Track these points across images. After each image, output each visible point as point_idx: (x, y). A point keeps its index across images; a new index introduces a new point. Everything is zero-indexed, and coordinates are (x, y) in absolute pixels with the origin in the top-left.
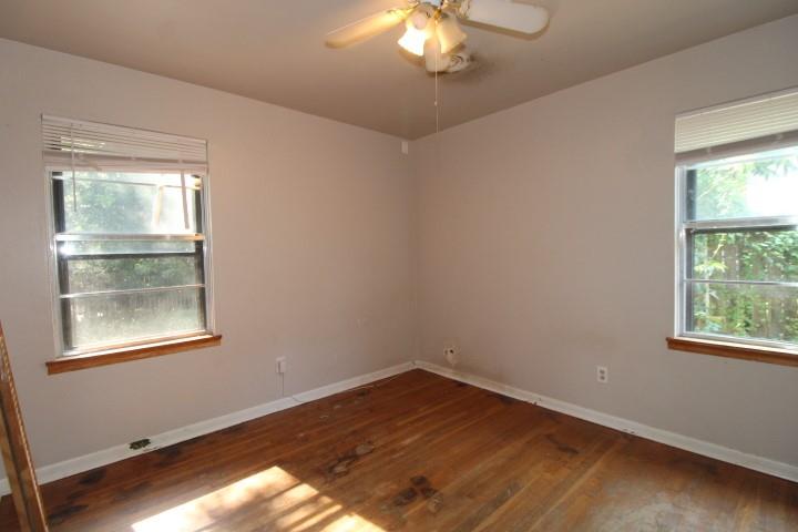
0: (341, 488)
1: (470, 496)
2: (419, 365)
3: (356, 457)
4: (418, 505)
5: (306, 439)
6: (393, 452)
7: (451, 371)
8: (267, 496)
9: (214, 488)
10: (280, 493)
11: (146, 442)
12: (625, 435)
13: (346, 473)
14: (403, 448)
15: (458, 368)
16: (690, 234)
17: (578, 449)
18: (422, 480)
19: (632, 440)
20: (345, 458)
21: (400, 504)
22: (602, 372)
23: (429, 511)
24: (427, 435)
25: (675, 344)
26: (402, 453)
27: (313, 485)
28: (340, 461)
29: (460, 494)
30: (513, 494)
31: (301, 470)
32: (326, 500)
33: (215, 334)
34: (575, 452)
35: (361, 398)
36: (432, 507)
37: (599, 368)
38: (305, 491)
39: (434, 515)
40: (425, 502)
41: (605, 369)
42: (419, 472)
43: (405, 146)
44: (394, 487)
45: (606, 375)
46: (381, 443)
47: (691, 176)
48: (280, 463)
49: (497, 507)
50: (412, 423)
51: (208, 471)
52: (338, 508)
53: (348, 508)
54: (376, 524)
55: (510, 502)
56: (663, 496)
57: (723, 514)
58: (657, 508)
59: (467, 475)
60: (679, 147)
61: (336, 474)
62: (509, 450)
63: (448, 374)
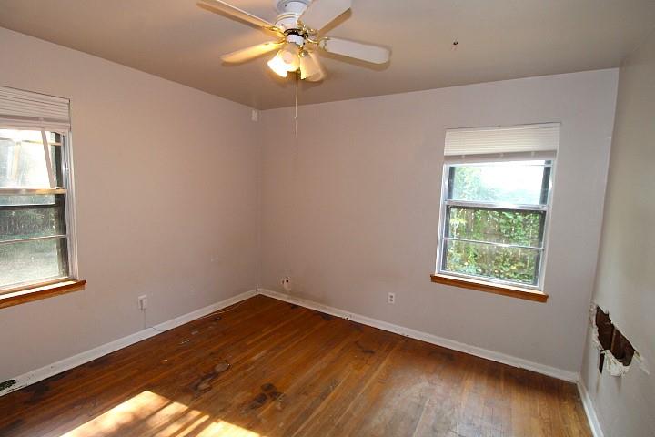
0: (206, 401)
1: (306, 394)
2: (261, 291)
3: (216, 375)
4: (269, 406)
5: (170, 364)
6: (246, 367)
7: (286, 296)
8: (143, 417)
9: (91, 417)
10: (155, 413)
11: (12, 382)
12: (403, 337)
13: (210, 388)
14: (252, 363)
15: (292, 294)
16: (448, 208)
17: (374, 350)
18: (270, 386)
19: (407, 340)
20: (207, 377)
21: (254, 407)
22: (392, 297)
23: (277, 410)
24: (271, 351)
25: (435, 279)
26: (253, 367)
27: (182, 402)
28: (203, 379)
29: (298, 394)
30: (333, 388)
31: (170, 391)
32: (195, 413)
33: (79, 279)
34: (372, 353)
35: (214, 323)
36: (279, 406)
37: (390, 294)
38: (176, 408)
39: (281, 411)
40: (273, 403)
41: (393, 294)
42: (266, 381)
43: (255, 114)
44: (250, 394)
45: (393, 299)
46: (235, 360)
47: (452, 170)
48: (150, 388)
49: (324, 399)
50: (258, 341)
51: (82, 402)
52: (206, 417)
53: (214, 417)
54: (238, 425)
55: (332, 394)
56: (423, 377)
57: (455, 385)
58: (420, 386)
59: (301, 378)
60: (447, 152)
61: (201, 391)
62: (329, 356)
63: (284, 298)
